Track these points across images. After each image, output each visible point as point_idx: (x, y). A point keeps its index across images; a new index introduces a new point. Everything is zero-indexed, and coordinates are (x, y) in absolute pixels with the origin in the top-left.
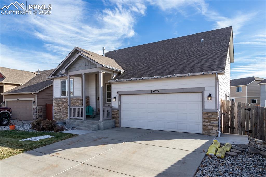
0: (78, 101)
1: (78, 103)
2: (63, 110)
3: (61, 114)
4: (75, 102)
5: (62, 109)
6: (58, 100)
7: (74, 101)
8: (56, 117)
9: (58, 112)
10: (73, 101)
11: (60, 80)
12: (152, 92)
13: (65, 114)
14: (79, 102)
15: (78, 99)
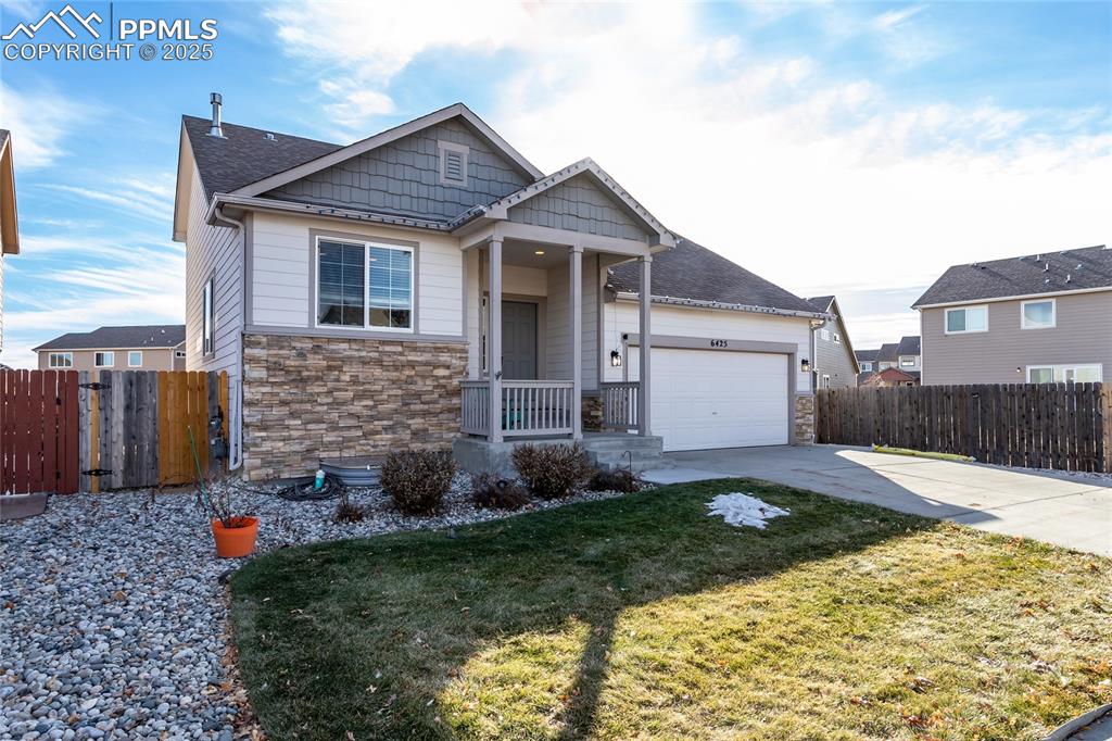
0: (444, 358)
1: (448, 367)
2: (337, 404)
3: (324, 426)
4: (427, 364)
5: (330, 400)
6: (298, 345)
7: (419, 359)
8: (267, 446)
9: (293, 415)
10: (410, 358)
11: (313, 232)
12: (712, 344)
13: (349, 428)
14: (454, 361)
15: (449, 350)
